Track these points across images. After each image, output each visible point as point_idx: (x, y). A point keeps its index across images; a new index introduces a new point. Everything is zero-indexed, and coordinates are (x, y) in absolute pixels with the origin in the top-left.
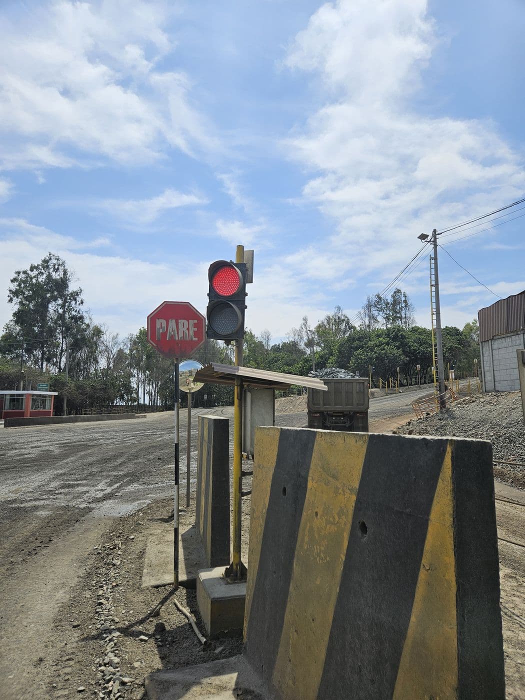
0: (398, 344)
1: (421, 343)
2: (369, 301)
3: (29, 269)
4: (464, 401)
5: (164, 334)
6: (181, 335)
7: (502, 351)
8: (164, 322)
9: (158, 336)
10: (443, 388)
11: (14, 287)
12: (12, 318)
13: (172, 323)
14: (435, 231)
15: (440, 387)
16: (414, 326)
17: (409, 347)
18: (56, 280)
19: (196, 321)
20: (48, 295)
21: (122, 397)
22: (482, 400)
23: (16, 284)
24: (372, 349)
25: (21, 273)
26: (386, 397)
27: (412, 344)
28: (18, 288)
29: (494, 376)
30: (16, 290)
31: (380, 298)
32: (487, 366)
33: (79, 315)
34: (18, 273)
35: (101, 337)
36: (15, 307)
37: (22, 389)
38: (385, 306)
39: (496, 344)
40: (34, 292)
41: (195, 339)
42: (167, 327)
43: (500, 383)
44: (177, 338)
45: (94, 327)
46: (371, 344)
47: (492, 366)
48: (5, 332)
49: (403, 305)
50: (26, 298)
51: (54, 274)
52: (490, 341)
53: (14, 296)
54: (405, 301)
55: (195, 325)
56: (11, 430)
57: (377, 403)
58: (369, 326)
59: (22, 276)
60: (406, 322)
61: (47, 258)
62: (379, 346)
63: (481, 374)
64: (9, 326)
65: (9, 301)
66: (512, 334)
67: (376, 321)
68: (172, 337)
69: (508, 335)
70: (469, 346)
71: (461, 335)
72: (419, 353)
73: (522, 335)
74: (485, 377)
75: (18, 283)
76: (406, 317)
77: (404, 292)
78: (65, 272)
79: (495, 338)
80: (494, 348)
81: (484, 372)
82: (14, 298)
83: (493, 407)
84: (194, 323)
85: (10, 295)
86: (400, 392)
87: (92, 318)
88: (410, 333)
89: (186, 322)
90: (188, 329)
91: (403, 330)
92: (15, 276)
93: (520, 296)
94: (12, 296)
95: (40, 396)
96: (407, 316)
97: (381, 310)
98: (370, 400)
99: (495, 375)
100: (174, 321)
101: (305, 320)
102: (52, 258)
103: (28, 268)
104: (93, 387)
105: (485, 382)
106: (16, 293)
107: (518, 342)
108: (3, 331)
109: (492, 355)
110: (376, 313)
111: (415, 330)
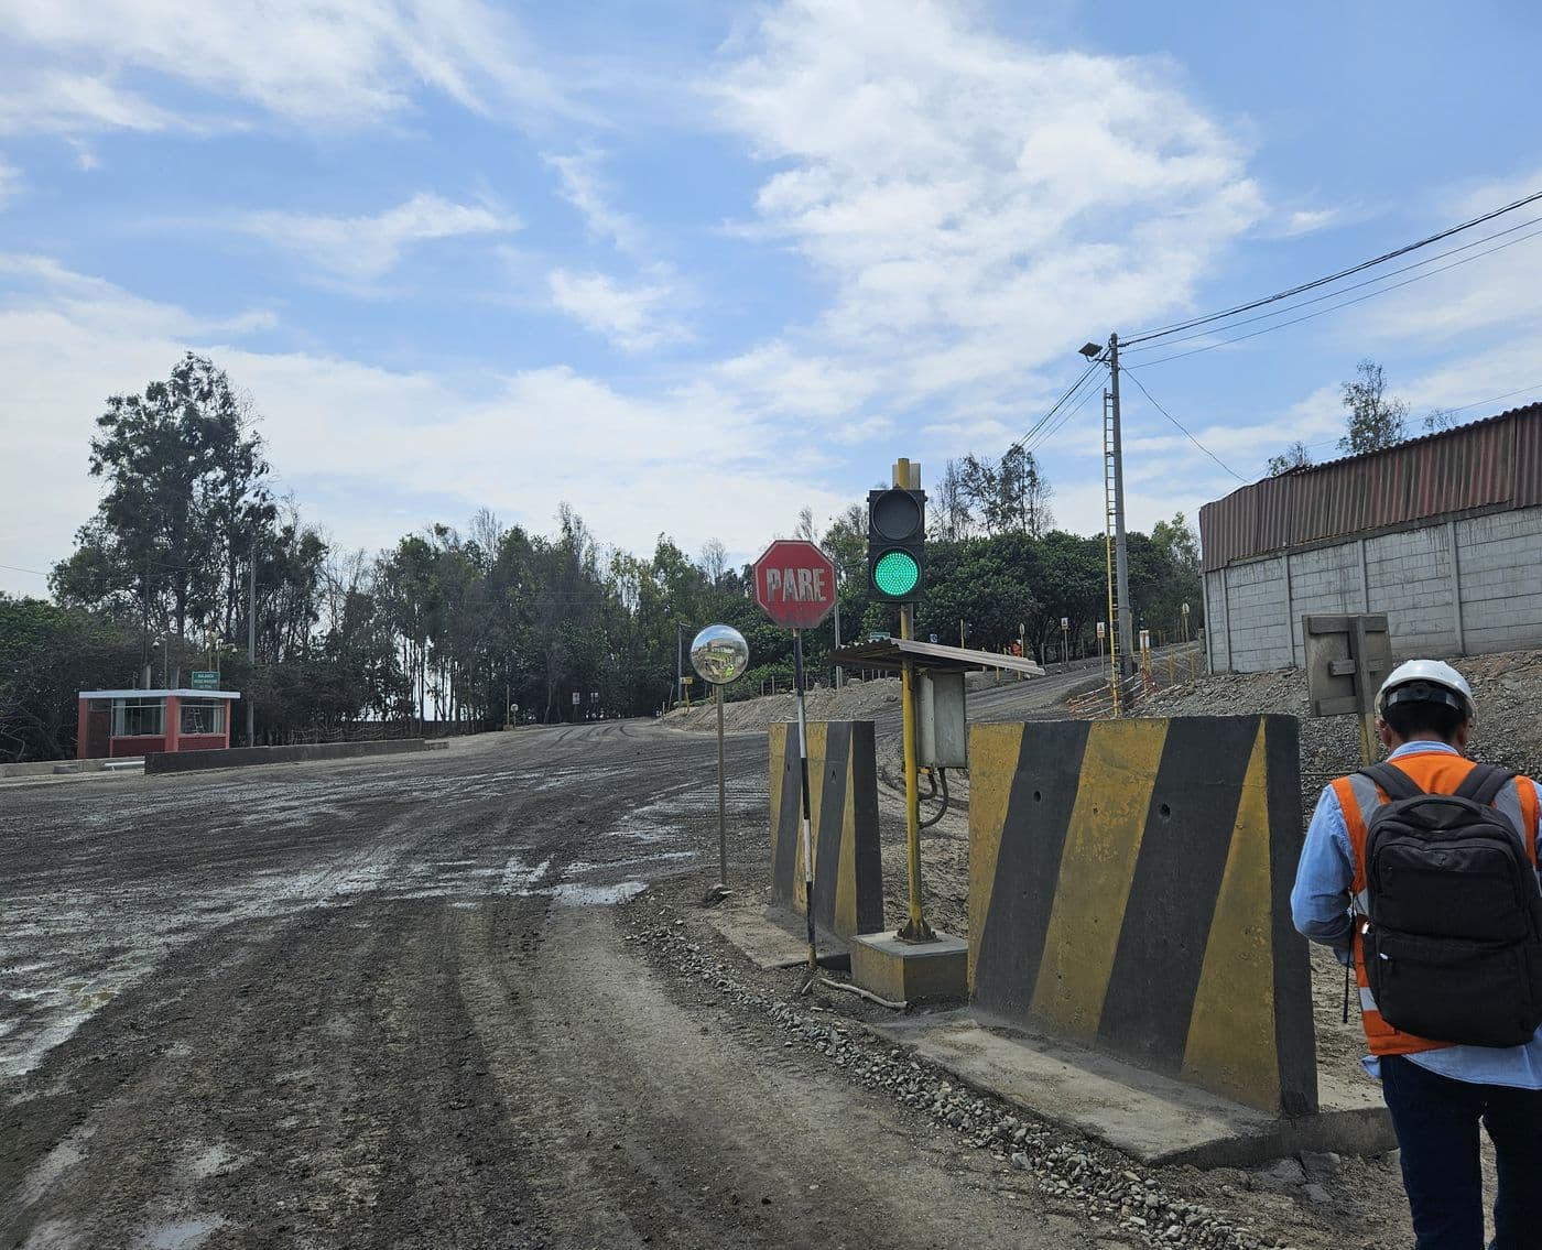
0: (1020, 571)
1: (1070, 568)
2: (951, 474)
3: (144, 395)
4: (1171, 693)
5: (779, 592)
6: (802, 592)
7: (1247, 591)
8: (777, 572)
9: (770, 597)
10: (1128, 668)
11: (106, 436)
12: (96, 512)
13: (789, 573)
14: (1114, 338)
15: (1122, 665)
16: (1050, 530)
17: (1044, 578)
18: (208, 420)
19: (822, 571)
20: (191, 458)
21: (378, 703)
22: (1207, 691)
23: (112, 429)
24: (964, 584)
25: (125, 403)
26: (998, 689)
27: (1048, 571)
28: (115, 439)
29: (1230, 641)
30: (111, 443)
31: (974, 465)
32: (1215, 620)
33: (265, 504)
34: (117, 402)
35: (322, 559)
36: (106, 487)
37: (148, 686)
38: (985, 484)
39: (1235, 577)
40: (156, 450)
41: (823, 599)
42: (782, 582)
43: (1240, 656)
44: (797, 598)
45: (303, 535)
46: (962, 572)
47: (1226, 620)
48: (79, 547)
49: (1027, 482)
50: (137, 465)
51: (200, 405)
52: (1222, 571)
53: (105, 460)
54: (1031, 473)
55: (822, 577)
56: (164, 778)
57: (981, 703)
58: (951, 530)
59: (126, 411)
60: (1032, 521)
61: (183, 367)
62: (980, 576)
63: (1204, 637)
64: (90, 532)
65: (93, 471)
66: (1267, 557)
67: (967, 518)
68: (790, 596)
69: (1259, 558)
70: (1169, 574)
71: (1151, 551)
72: (1065, 592)
73: (1284, 560)
74: (1211, 644)
75: (115, 427)
76: (1032, 510)
77: (1029, 453)
78: (227, 400)
79: (1232, 564)
80: (1230, 583)
81: (1210, 635)
82: (105, 464)
83: (1229, 704)
84: (820, 575)
85: (94, 456)
86: (1027, 679)
87: (300, 511)
88: (1044, 547)
89: (808, 573)
90: (812, 583)
91: (1030, 540)
92: (109, 409)
93: (1282, 479)
94: (99, 458)
95: (198, 700)
96: (1034, 507)
97: (978, 492)
98: (967, 696)
99: (1232, 639)
100: (791, 570)
101: (806, 516)
102: (195, 366)
103: (141, 391)
104: (312, 679)
105: (1212, 655)
106: (111, 453)
107: (1277, 573)
108: (74, 543)
109: (1227, 600)
110: (966, 499)
111: (1056, 539)
